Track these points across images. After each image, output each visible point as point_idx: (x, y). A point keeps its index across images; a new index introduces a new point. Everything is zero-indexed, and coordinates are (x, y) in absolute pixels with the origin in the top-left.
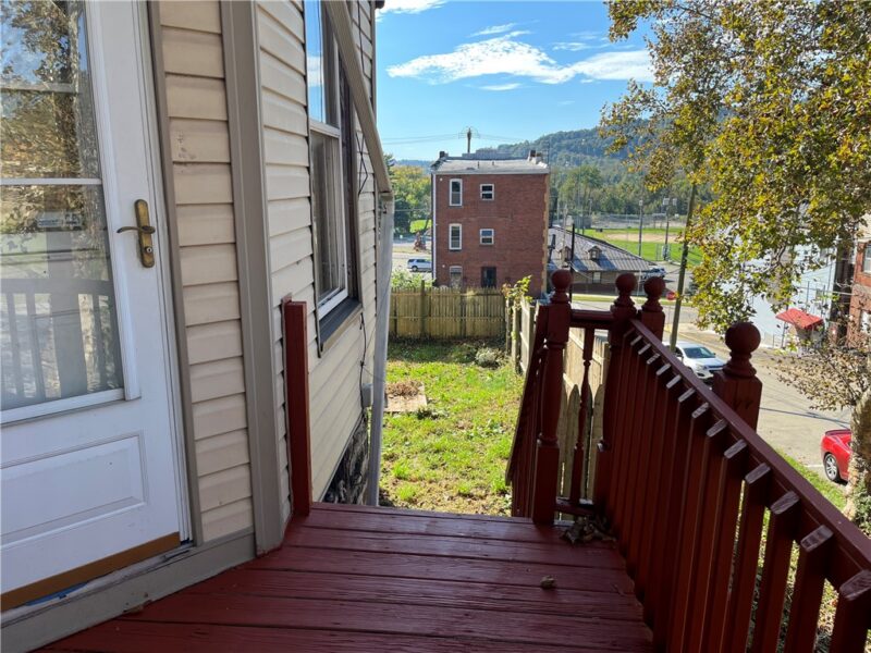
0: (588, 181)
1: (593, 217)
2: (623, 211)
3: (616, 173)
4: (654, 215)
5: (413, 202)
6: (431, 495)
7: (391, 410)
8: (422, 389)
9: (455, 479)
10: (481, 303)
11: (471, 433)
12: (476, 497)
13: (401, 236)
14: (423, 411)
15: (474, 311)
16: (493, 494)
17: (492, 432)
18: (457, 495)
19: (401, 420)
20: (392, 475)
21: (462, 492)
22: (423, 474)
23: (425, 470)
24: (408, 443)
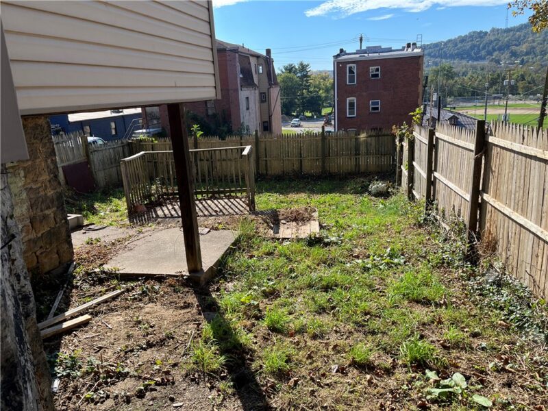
0: (445, 75)
1: (449, 99)
2: (470, 94)
3: (464, 69)
4: (493, 95)
5: (323, 95)
6: (311, 364)
7: (281, 237)
8: (315, 215)
9: (347, 334)
10: (374, 143)
11: (368, 264)
12: (378, 371)
13: (315, 117)
14: (315, 237)
15: (367, 150)
16: (405, 366)
17: (392, 263)
18: (350, 365)
19: (290, 248)
20: (264, 324)
21: (357, 360)
22: (305, 323)
23: (309, 315)
24: (293, 275)
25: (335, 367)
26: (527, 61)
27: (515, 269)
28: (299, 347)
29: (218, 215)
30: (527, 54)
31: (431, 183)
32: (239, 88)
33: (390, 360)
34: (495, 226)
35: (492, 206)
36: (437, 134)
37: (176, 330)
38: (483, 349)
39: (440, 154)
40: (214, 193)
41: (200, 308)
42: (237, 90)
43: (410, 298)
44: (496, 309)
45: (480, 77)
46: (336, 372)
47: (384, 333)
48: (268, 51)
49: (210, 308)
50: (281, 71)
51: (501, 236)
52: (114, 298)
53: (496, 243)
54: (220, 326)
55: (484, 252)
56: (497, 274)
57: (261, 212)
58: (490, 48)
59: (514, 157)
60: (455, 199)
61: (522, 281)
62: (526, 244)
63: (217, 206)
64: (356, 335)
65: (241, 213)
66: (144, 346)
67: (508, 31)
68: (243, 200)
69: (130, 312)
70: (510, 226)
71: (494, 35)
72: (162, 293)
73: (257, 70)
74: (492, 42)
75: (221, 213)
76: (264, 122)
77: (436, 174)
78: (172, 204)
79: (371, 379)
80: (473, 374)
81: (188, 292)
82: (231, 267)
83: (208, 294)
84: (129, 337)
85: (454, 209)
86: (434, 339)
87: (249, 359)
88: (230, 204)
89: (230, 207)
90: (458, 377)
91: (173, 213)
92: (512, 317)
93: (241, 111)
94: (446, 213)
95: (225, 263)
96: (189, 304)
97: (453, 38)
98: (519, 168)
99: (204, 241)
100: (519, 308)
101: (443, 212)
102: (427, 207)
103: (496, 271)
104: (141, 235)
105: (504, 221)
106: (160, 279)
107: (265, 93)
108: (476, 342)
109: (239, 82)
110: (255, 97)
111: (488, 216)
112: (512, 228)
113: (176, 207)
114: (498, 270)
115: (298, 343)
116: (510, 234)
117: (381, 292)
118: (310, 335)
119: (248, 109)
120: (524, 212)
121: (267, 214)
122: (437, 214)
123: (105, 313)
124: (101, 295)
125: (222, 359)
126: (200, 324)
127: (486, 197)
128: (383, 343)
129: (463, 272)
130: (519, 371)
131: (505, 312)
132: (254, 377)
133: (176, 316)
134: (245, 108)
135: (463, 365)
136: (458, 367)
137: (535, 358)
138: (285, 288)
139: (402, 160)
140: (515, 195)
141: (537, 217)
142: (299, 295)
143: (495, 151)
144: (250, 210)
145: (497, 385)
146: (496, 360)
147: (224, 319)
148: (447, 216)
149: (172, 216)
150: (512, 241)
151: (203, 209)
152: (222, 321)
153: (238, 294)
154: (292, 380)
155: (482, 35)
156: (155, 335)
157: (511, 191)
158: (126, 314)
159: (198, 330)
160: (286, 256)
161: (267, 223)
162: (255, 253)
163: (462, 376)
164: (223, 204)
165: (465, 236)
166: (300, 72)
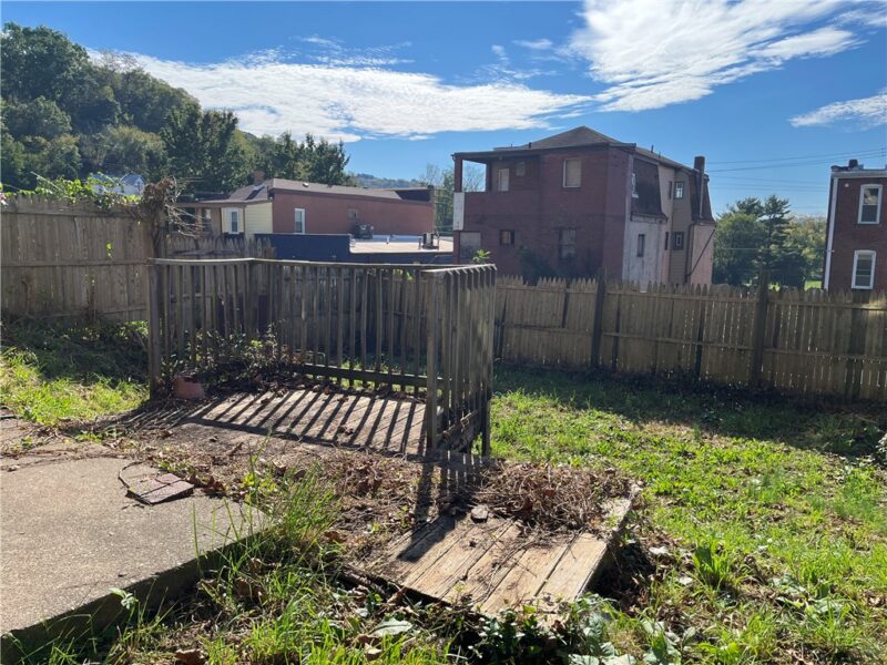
5: (811, 257)
32: (628, 216)
42: (622, 219)
48: (700, 162)
50: (732, 209)
63: (366, 416)
73: (671, 192)
89: (392, 424)
91: (248, 413)
93: (625, 257)
107: (682, 233)
109: (628, 205)
110: (659, 237)
119: (640, 255)
134: (635, 254)
166: (768, 213)
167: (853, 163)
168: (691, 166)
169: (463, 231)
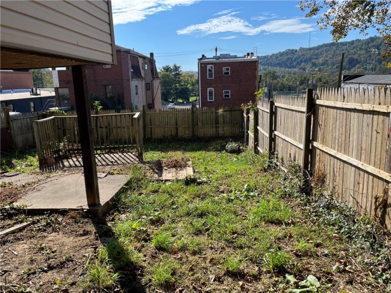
0: (271, 76)
1: (274, 93)
2: (287, 90)
3: (283, 74)
4: (302, 91)
5: (191, 88)
6: (193, 275)
7: (164, 179)
8: (190, 163)
9: (220, 249)
10: (228, 116)
11: (231, 196)
12: (248, 277)
13: (185, 102)
14: (190, 178)
15: (224, 121)
16: (269, 272)
17: (249, 195)
18: (225, 275)
19: (171, 186)
20: (152, 245)
21: (230, 269)
22: (185, 242)
23: (188, 237)
24: (174, 207)
25: (212, 277)
26: (323, 69)
27: (340, 196)
28: (182, 262)
29: (113, 165)
30: (322, 65)
31: (272, 139)
32: (131, 79)
33: (257, 269)
34: (323, 164)
35: (320, 150)
36: (276, 104)
37: (76, 254)
38: (326, 255)
39: (278, 118)
40: (110, 149)
41: (97, 235)
42: (129, 80)
43: (266, 220)
44: (330, 225)
45: (293, 79)
46: (214, 281)
47: (249, 247)
48: (152, 54)
49: (106, 234)
50: (161, 70)
51: (328, 172)
52: (20, 230)
53: (325, 177)
54: (114, 248)
55: (316, 184)
56: (327, 200)
57: (148, 161)
58: (299, 60)
59: (337, 112)
60: (291, 149)
61: (347, 203)
62: (349, 176)
63: (113, 158)
64: (227, 250)
65: (132, 163)
66: (45, 269)
67: (310, 49)
68: (134, 153)
69: (34, 241)
70: (335, 163)
71: (301, 52)
72: (64, 224)
73: (143, 67)
74: (300, 56)
75: (116, 163)
76: (149, 104)
77: (276, 133)
78: (76, 158)
79: (243, 285)
80: (323, 276)
81: (87, 222)
82: (123, 202)
83: (105, 223)
84: (32, 261)
85: (290, 156)
86: (289, 249)
87: (139, 275)
88: (123, 156)
89: (123, 159)
90: (311, 278)
91: (77, 163)
92: (342, 231)
93: (132, 95)
94: (284, 159)
95: (119, 199)
96: (88, 231)
97: (275, 53)
98: (341, 120)
99: (102, 183)
100: (346, 224)
101: (282, 159)
102: (269, 157)
103: (326, 198)
104: (49, 179)
105: (330, 160)
106: (63, 212)
107: (149, 84)
108: (320, 251)
109: (130, 74)
110: (142, 86)
111: (317, 158)
112: (337, 164)
113: (80, 159)
114: (327, 197)
115: (181, 259)
116: (335, 169)
117: (243, 216)
118: (191, 252)
119: (137, 94)
120: (346, 152)
121: (153, 163)
122: (277, 161)
123: (12, 242)
124: (9, 228)
125: (115, 276)
126: (97, 248)
127: (315, 144)
128: (249, 255)
129: (301, 200)
130: (355, 271)
131: (337, 228)
132: (144, 290)
133: (76, 242)
134: (135, 93)
135: (313, 269)
136: (310, 271)
137: (365, 261)
138: (169, 216)
139: (248, 127)
140: (338, 139)
141: (357, 154)
142: (180, 221)
143: (321, 110)
144: (139, 160)
145: (342, 283)
146: (337, 264)
147: (118, 242)
148: (285, 162)
149: (76, 166)
150: (337, 175)
151: (101, 160)
152: (116, 243)
153: (130, 222)
154: (177, 290)
155: (293, 52)
156: (56, 259)
157: (335, 137)
158: (31, 243)
159: (95, 253)
160: (168, 192)
161: (153, 169)
162: (144, 191)
163: (314, 278)
164: (118, 156)
165: (301, 174)
166: (174, 71)
167: (203, 56)
168: (149, 56)
169: (59, 88)
